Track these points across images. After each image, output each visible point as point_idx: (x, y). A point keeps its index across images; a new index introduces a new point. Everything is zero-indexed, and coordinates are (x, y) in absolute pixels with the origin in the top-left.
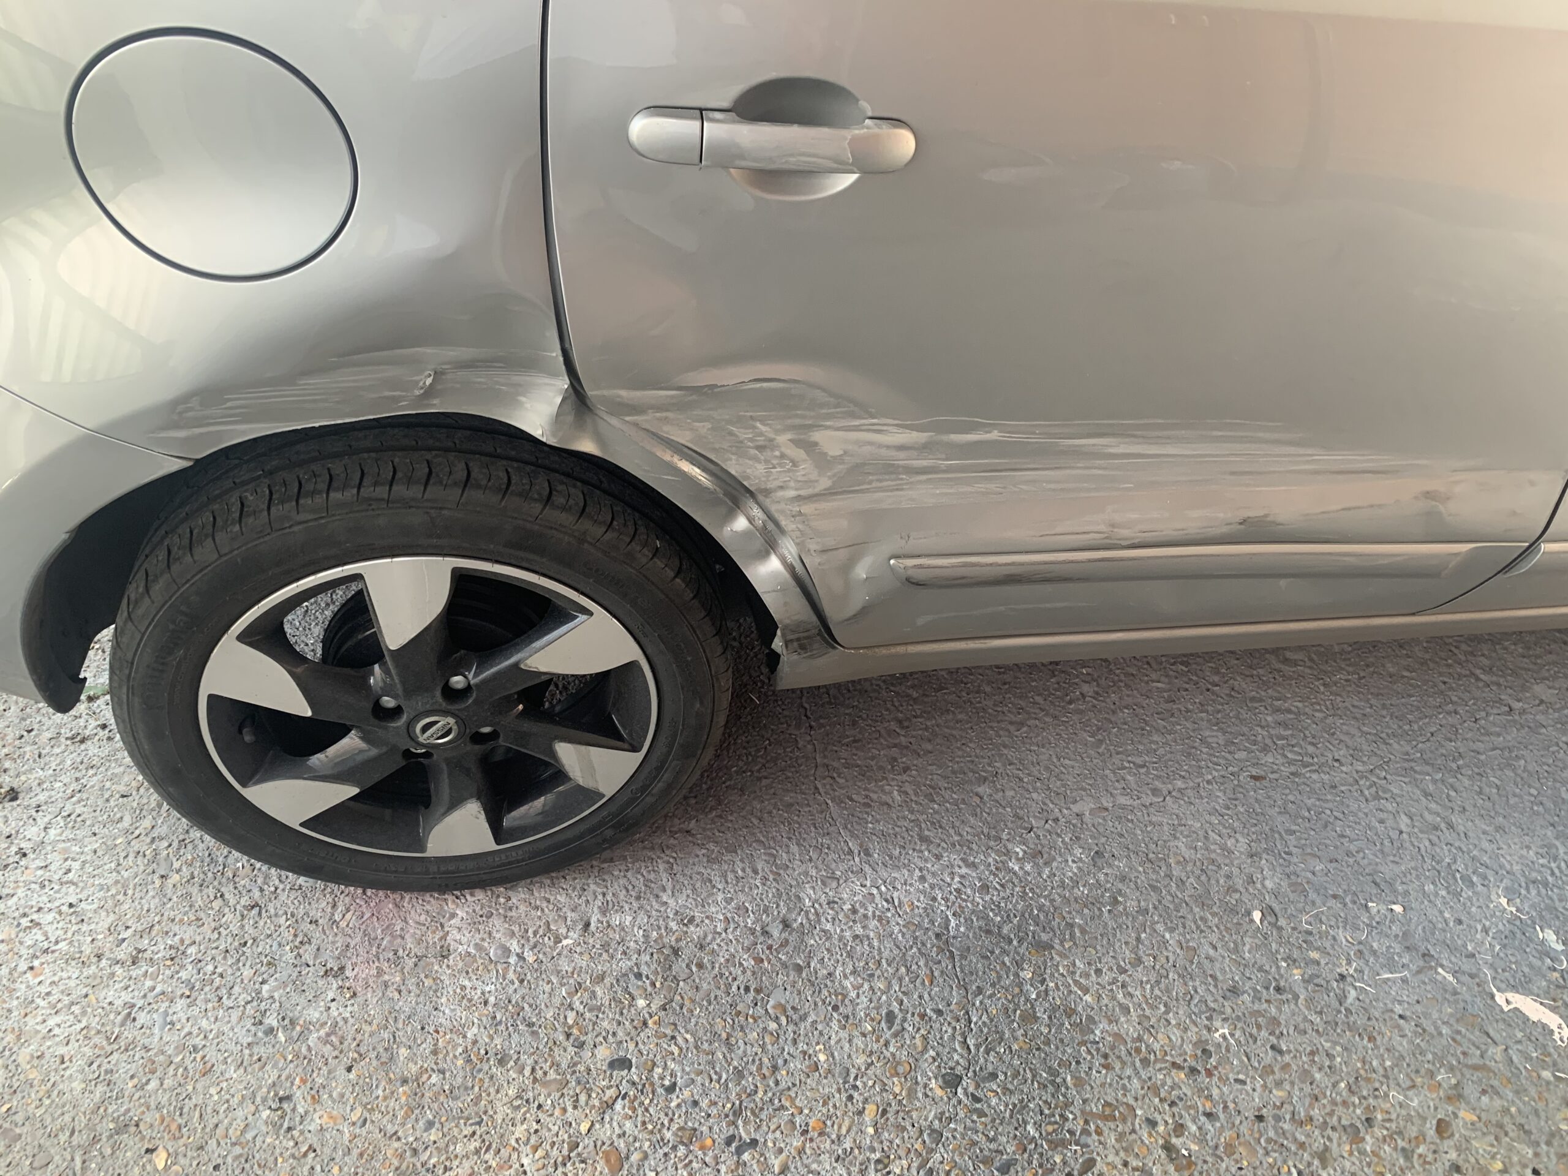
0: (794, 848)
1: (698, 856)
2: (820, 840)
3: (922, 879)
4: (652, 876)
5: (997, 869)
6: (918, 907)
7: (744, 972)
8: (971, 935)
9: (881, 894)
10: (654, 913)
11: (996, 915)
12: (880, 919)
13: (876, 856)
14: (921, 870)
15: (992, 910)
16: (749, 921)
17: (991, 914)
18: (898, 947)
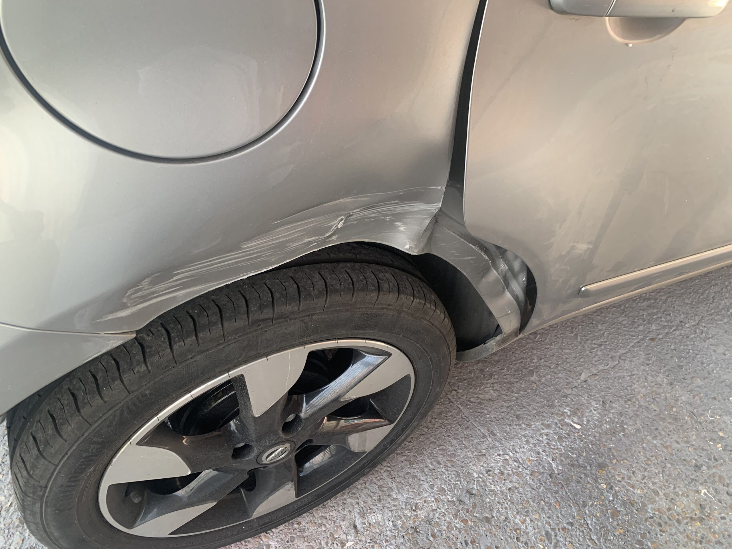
0: (454, 442)
1: (402, 462)
2: (465, 432)
3: (527, 442)
4: (381, 483)
5: (562, 425)
6: (533, 461)
7: (460, 532)
8: (566, 470)
9: (510, 457)
10: (393, 508)
11: (572, 453)
12: (518, 475)
13: (498, 434)
14: (524, 436)
15: (569, 451)
16: (448, 497)
17: (570, 453)
18: (533, 489)
